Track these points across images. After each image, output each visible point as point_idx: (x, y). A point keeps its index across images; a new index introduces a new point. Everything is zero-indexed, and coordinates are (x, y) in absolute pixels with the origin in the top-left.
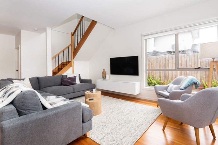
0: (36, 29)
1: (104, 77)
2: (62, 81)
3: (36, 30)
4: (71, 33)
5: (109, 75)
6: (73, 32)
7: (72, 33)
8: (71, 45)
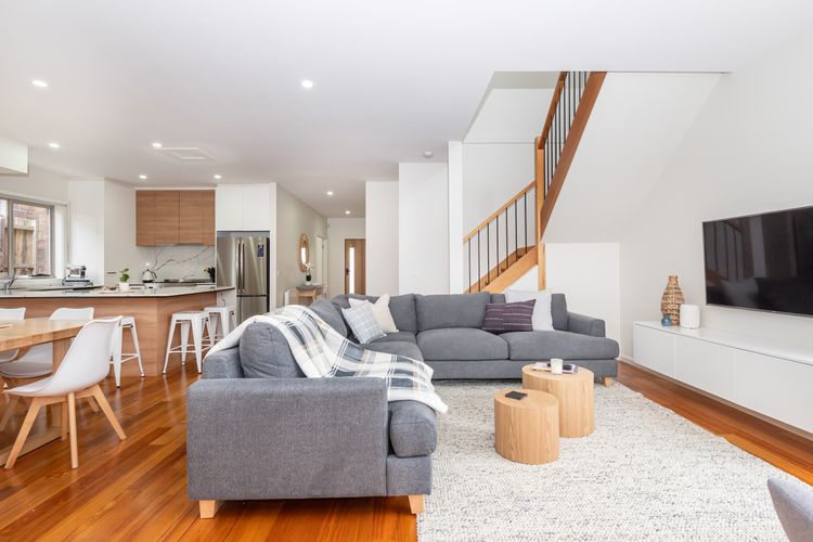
0: (428, 153)
1: (670, 317)
2: (486, 315)
3: (429, 157)
4: (536, 140)
5: (694, 310)
6: (539, 134)
7: (539, 140)
8: (534, 184)
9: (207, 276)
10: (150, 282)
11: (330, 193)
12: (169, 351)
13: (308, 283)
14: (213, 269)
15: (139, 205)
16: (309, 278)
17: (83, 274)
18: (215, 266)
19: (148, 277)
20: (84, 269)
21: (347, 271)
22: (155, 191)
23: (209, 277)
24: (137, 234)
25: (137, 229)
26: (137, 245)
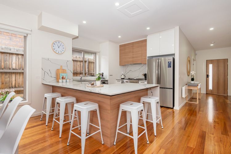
9: (143, 77)
10: (124, 79)
11: (212, 29)
12: (117, 131)
13: (192, 82)
14: (146, 74)
15: (120, 50)
16: (193, 80)
17: (103, 75)
18: (147, 73)
19: (123, 77)
20: (103, 74)
21: (208, 76)
22: (125, 44)
23: (144, 78)
24: (120, 61)
25: (120, 59)
26: (120, 65)
